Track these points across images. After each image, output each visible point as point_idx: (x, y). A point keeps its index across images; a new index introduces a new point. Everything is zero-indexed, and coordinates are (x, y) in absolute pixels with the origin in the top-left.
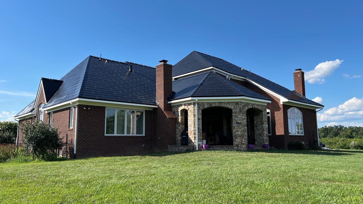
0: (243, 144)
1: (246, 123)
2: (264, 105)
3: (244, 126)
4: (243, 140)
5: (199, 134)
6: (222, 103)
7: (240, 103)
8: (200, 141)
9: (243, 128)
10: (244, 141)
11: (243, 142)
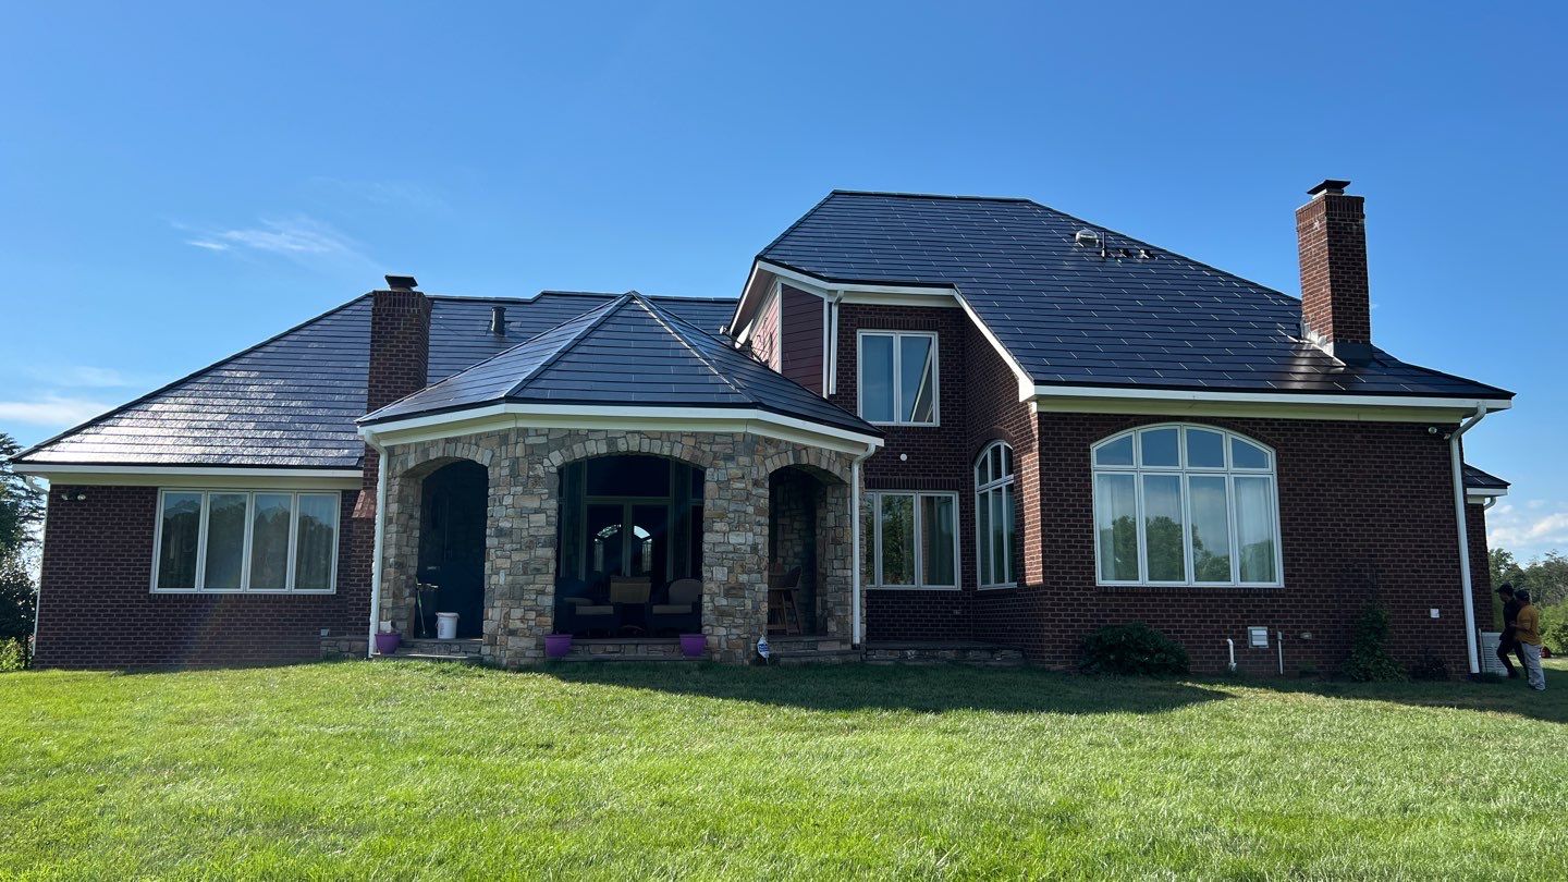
0: (513, 633)
1: (552, 531)
2: (715, 434)
3: (530, 546)
4: (517, 613)
5: (386, 585)
6: (457, 440)
7: (513, 438)
8: (387, 620)
9: (516, 557)
10: (522, 620)
11: (516, 624)
